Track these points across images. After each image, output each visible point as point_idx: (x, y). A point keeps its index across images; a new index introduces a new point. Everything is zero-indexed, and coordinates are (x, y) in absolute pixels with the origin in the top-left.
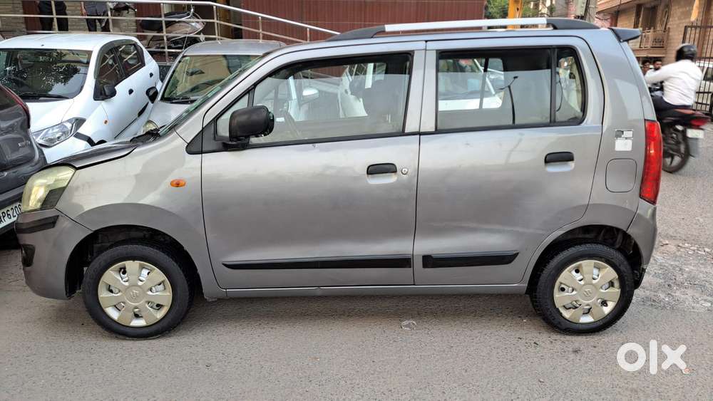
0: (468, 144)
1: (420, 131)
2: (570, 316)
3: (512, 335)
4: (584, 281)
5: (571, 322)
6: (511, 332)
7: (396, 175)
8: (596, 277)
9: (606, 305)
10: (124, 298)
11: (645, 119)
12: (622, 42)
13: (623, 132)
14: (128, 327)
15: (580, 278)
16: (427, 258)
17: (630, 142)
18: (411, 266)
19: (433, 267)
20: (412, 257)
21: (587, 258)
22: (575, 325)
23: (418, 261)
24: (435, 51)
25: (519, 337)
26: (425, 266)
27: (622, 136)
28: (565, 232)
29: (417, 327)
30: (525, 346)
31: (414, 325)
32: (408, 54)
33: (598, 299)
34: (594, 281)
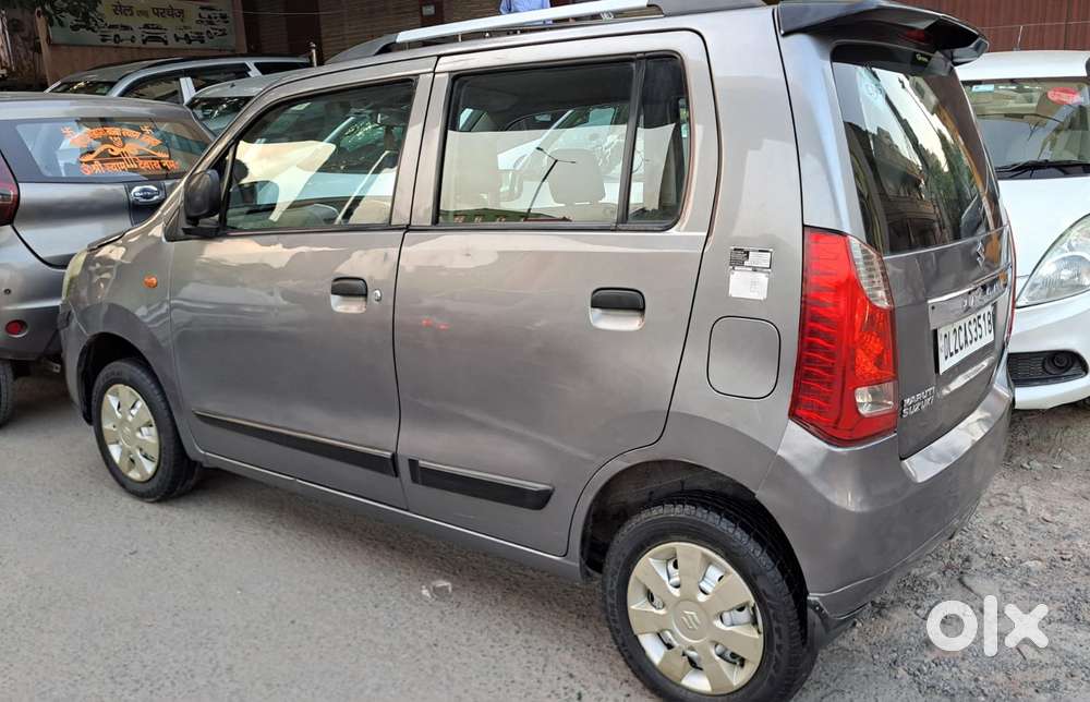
0: (468, 254)
1: (410, 225)
2: (662, 662)
3: (568, 666)
4: (681, 592)
5: (663, 675)
6: (578, 659)
7: (366, 301)
8: (709, 589)
9: (742, 665)
10: (120, 435)
11: (804, 226)
12: (783, 35)
13: (748, 253)
14: (127, 477)
15: (675, 580)
16: (413, 463)
17: (763, 279)
18: (397, 474)
19: (423, 484)
20: (394, 456)
21: (685, 538)
22: (674, 686)
23: (404, 468)
24: (447, 75)
25: (574, 674)
26: (414, 480)
27: (746, 263)
28: (629, 465)
29: (450, 596)
30: (553, 692)
31: (447, 591)
32: (411, 80)
33: (713, 642)
34: (702, 594)
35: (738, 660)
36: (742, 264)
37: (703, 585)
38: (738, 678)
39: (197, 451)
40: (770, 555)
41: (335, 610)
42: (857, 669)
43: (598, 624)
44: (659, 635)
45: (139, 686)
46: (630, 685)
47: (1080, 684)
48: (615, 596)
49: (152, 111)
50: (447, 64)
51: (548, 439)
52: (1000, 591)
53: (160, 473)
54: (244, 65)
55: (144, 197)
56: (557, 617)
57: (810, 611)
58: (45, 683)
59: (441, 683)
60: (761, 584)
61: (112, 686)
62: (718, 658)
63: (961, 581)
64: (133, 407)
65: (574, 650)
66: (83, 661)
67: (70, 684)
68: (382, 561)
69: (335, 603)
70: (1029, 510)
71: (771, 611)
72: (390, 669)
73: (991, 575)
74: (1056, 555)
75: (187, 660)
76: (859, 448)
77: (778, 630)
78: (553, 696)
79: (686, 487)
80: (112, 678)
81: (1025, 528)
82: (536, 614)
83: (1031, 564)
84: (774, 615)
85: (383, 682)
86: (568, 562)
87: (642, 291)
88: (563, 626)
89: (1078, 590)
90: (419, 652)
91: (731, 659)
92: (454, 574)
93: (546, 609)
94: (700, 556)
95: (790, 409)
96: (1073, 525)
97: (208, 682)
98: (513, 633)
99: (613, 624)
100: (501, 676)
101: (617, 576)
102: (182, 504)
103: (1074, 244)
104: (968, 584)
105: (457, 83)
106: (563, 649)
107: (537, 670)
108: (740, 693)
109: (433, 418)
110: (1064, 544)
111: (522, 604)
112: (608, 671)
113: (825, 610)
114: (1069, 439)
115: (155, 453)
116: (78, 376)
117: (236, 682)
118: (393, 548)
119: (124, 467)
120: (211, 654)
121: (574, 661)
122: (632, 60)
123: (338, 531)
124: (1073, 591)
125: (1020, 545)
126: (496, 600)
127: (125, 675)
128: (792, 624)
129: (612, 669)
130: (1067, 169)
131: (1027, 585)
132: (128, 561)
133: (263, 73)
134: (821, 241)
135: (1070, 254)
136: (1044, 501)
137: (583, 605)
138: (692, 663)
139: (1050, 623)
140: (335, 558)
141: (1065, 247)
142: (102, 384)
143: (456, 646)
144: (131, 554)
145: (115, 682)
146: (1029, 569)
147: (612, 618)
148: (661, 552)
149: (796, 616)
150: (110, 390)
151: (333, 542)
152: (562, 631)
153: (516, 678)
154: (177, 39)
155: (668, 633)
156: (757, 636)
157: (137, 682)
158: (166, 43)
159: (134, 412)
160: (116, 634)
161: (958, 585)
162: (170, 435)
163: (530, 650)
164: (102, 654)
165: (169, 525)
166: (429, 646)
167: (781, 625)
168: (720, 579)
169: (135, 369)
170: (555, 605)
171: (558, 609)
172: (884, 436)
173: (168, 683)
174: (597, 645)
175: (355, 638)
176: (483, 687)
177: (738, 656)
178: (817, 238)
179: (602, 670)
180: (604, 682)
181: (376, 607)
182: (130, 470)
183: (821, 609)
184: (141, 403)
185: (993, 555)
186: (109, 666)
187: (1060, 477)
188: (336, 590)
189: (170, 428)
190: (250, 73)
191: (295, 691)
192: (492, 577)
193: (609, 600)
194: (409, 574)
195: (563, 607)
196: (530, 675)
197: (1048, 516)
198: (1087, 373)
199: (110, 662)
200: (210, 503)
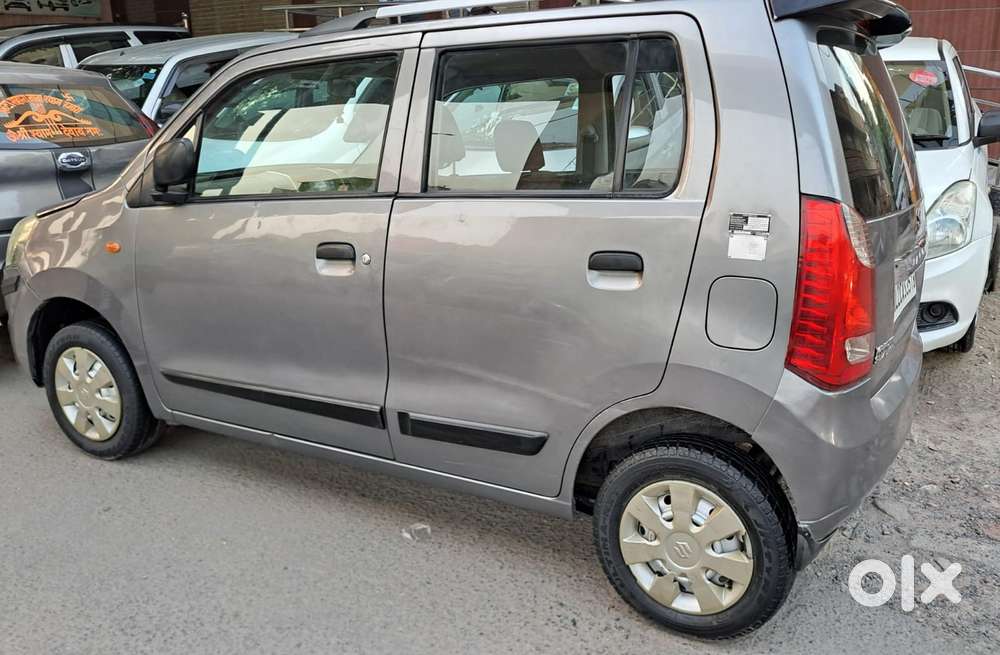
0: (462, 221)
1: (397, 192)
2: (651, 589)
3: (556, 596)
4: (674, 524)
5: (653, 599)
6: (564, 590)
7: (354, 264)
8: (701, 522)
9: (730, 588)
10: (77, 397)
11: (801, 194)
12: (776, 20)
13: (746, 218)
14: (84, 437)
15: (668, 514)
16: (403, 417)
17: (761, 241)
18: (384, 425)
19: (414, 435)
20: (383, 410)
21: (679, 476)
22: (663, 610)
23: (393, 421)
24: (434, 50)
25: (564, 602)
26: (404, 430)
27: (745, 228)
28: (625, 412)
29: (430, 538)
30: (549, 620)
31: (426, 533)
32: (396, 55)
33: (703, 568)
34: (695, 527)
35: (727, 583)
36: (741, 228)
37: (695, 517)
38: (728, 598)
39: (161, 409)
40: (760, 489)
41: (323, 556)
42: (812, 586)
43: (573, 557)
44: (648, 564)
45: (151, 637)
46: (617, 610)
47: (993, 589)
48: (608, 531)
49: (60, 78)
50: (432, 40)
51: (542, 391)
52: (909, 512)
53: (121, 432)
54: (124, 34)
55: (71, 163)
56: (535, 553)
57: (800, 537)
58: (56, 638)
59: (443, 618)
60: (752, 514)
61: (125, 638)
62: (709, 582)
63: (875, 504)
64: (91, 369)
65: (558, 581)
66: (88, 616)
67: (81, 638)
68: (356, 508)
69: (322, 548)
70: (916, 440)
71: (762, 538)
72: (391, 606)
73: (897, 499)
74: (945, 478)
75: (192, 608)
76: (845, 392)
77: (768, 555)
78: (551, 624)
79: (665, 431)
80: (122, 630)
81: (915, 456)
82: (515, 551)
83: (928, 487)
84: (764, 542)
85: (389, 620)
86: (561, 502)
87: (639, 253)
88: (542, 560)
89: (971, 508)
90: (415, 589)
91: (719, 583)
92: (428, 517)
93: (523, 546)
94: (692, 493)
95: (786, 359)
96: (954, 453)
97: (219, 628)
98: (498, 568)
99: (605, 556)
100: (497, 608)
101: (610, 513)
102: (142, 462)
103: (945, 209)
104: (882, 507)
105: (443, 57)
106: (547, 580)
107: (528, 601)
108: (729, 612)
109: (423, 373)
110: (951, 470)
111: (499, 542)
112: (593, 598)
113: (812, 537)
114: (936, 379)
115: (117, 414)
116: (28, 340)
117: (246, 627)
118: (363, 495)
119: (81, 428)
120: (214, 602)
121: (560, 591)
122: (625, 40)
123: (305, 481)
124: (968, 511)
125: (915, 473)
126: (474, 540)
127: (134, 627)
128: (780, 549)
129: (597, 598)
130: (924, 143)
131: (930, 506)
132: (103, 517)
133: (144, 42)
134: (817, 207)
135: (942, 218)
136: (928, 433)
137: (554, 540)
138: (682, 588)
139: (956, 538)
140: (310, 507)
141: (938, 211)
142: (56, 347)
143: (447, 582)
144: (105, 511)
145: (126, 634)
146: (927, 492)
147: (603, 551)
148: (655, 489)
149: (784, 542)
150: (65, 353)
151: (303, 492)
152: (542, 565)
153: (512, 609)
154: (41, 6)
155: (660, 563)
156: (747, 561)
157: (148, 632)
158: (29, 9)
159: (92, 374)
160: (114, 589)
161: (873, 508)
162: (133, 395)
163: (518, 584)
164: (104, 608)
165: (134, 482)
166: (422, 584)
167: (770, 550)
168: (711, 511)
169: (93, 332)
170: (530, 541)
171: (533, 545)
172: (862, 381)
173: (179, 633)
174: (578, 576)
175: (350, 581)
176: (483, 619)
177: (726, 578)
178: (813, 205)
179: (589, 598)
180: (592, 609)
181: (362, 550)
182: (87, 429)
183: (810, 535)
184: (99, 365)
185: (894, 481)
186: (116, 619)
187: (934, 412)
188: (319, 537)
189: (133, 389)
190: (129, 41)
191: (306, 632)
192: (465, 519)
193: (601, 534)
194: (385, 519)
195: (538, 543)
196: (523, 606)
197: (932, 446)
198: (957, 321)
199: (114, 615)
200: (171, 459)
